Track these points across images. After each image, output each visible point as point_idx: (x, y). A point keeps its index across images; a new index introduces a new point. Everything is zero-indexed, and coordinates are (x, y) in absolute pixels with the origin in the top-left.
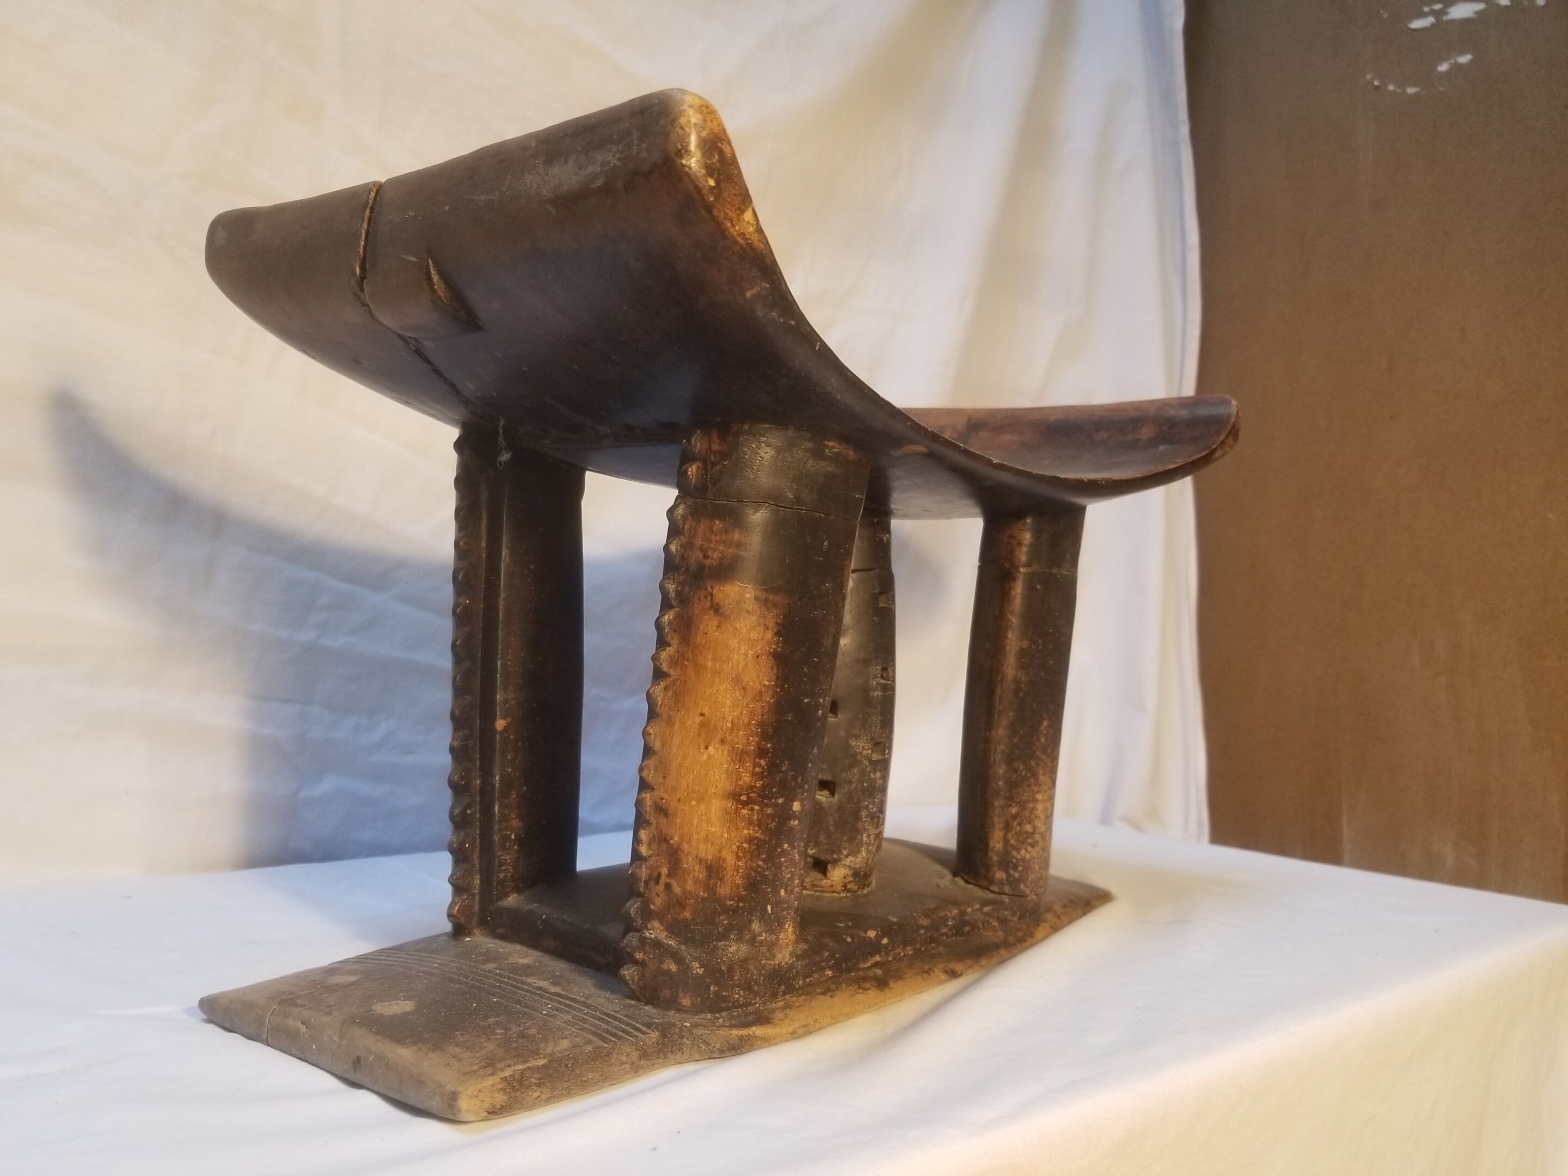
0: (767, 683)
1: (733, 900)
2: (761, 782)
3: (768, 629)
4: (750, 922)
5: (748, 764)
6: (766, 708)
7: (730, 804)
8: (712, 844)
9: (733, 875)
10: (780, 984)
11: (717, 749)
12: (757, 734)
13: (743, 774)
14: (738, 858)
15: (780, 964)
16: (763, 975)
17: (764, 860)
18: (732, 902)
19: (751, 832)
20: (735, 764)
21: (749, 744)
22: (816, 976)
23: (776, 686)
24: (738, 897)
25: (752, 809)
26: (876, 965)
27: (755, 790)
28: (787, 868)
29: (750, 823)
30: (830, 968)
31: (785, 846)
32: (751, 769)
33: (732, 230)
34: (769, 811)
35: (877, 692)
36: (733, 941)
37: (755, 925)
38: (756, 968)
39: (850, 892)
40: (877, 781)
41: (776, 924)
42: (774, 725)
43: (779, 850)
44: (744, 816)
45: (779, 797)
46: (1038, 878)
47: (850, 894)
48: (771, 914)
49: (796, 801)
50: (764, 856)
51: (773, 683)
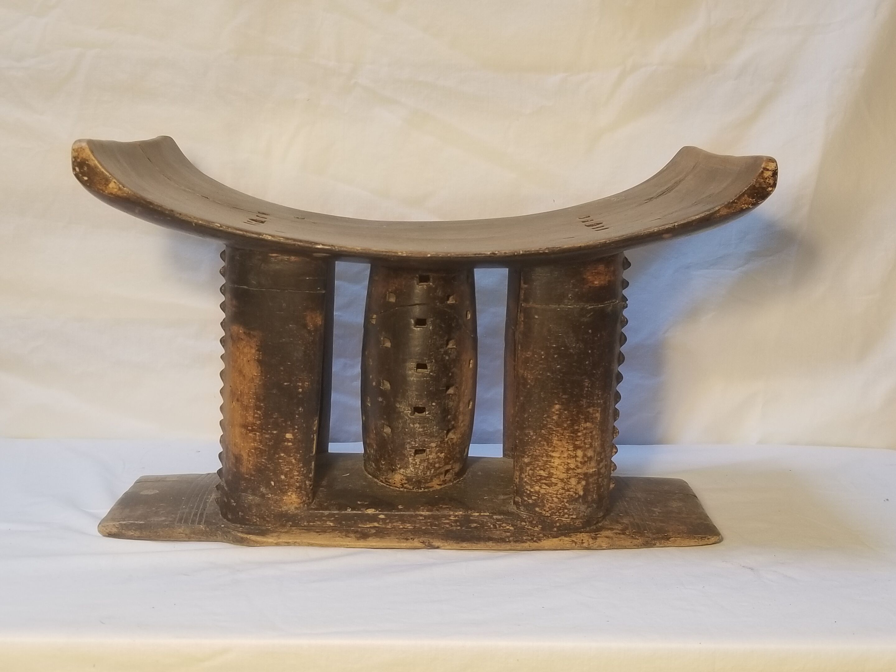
0: (256, 374)
1: (248, 475)
2: (260, 422)
3: (252, 348)
4: (259, 487)
5: (250, 412)
6: (257, 386)
7: (243, 430)
8: (237, 447)
9: (247, 463)
10: (288, 521)
11: (235, 403)
12: (254, 398)
13: (249, 417)
14: (249, 456)
15: (287, 511)
16: (273, 514)
17: (265, 459)
18: (247, 476)
19: (256, 445)
20: (244, 412)
21: (249, 402)
22: (319, 523)
23: (262, 376)
24: (251, 474)
25: (255, 434)
26: (375, 527)
27: (256, 425)
28: (285, 465)
29: (255, 440)
30: (331, 521)
31: (282, 455)
32: (252, 415)
33: (104, 193)
34: (267, 436)
35: (413, 378)
36: (250, 494)
37: (263, 489)
38: (267, 510)
39: (407, 489)
40: (417, 429)
41: (279, 491)
42: (264, 395)
43: (277, 456)
44: (251, 436)
45: (274, 430)
46: (561, 507)
47: (408, 490)
48: (274, 486)
49: (288, 433)
50: (266, 458)
51: (259, 374)
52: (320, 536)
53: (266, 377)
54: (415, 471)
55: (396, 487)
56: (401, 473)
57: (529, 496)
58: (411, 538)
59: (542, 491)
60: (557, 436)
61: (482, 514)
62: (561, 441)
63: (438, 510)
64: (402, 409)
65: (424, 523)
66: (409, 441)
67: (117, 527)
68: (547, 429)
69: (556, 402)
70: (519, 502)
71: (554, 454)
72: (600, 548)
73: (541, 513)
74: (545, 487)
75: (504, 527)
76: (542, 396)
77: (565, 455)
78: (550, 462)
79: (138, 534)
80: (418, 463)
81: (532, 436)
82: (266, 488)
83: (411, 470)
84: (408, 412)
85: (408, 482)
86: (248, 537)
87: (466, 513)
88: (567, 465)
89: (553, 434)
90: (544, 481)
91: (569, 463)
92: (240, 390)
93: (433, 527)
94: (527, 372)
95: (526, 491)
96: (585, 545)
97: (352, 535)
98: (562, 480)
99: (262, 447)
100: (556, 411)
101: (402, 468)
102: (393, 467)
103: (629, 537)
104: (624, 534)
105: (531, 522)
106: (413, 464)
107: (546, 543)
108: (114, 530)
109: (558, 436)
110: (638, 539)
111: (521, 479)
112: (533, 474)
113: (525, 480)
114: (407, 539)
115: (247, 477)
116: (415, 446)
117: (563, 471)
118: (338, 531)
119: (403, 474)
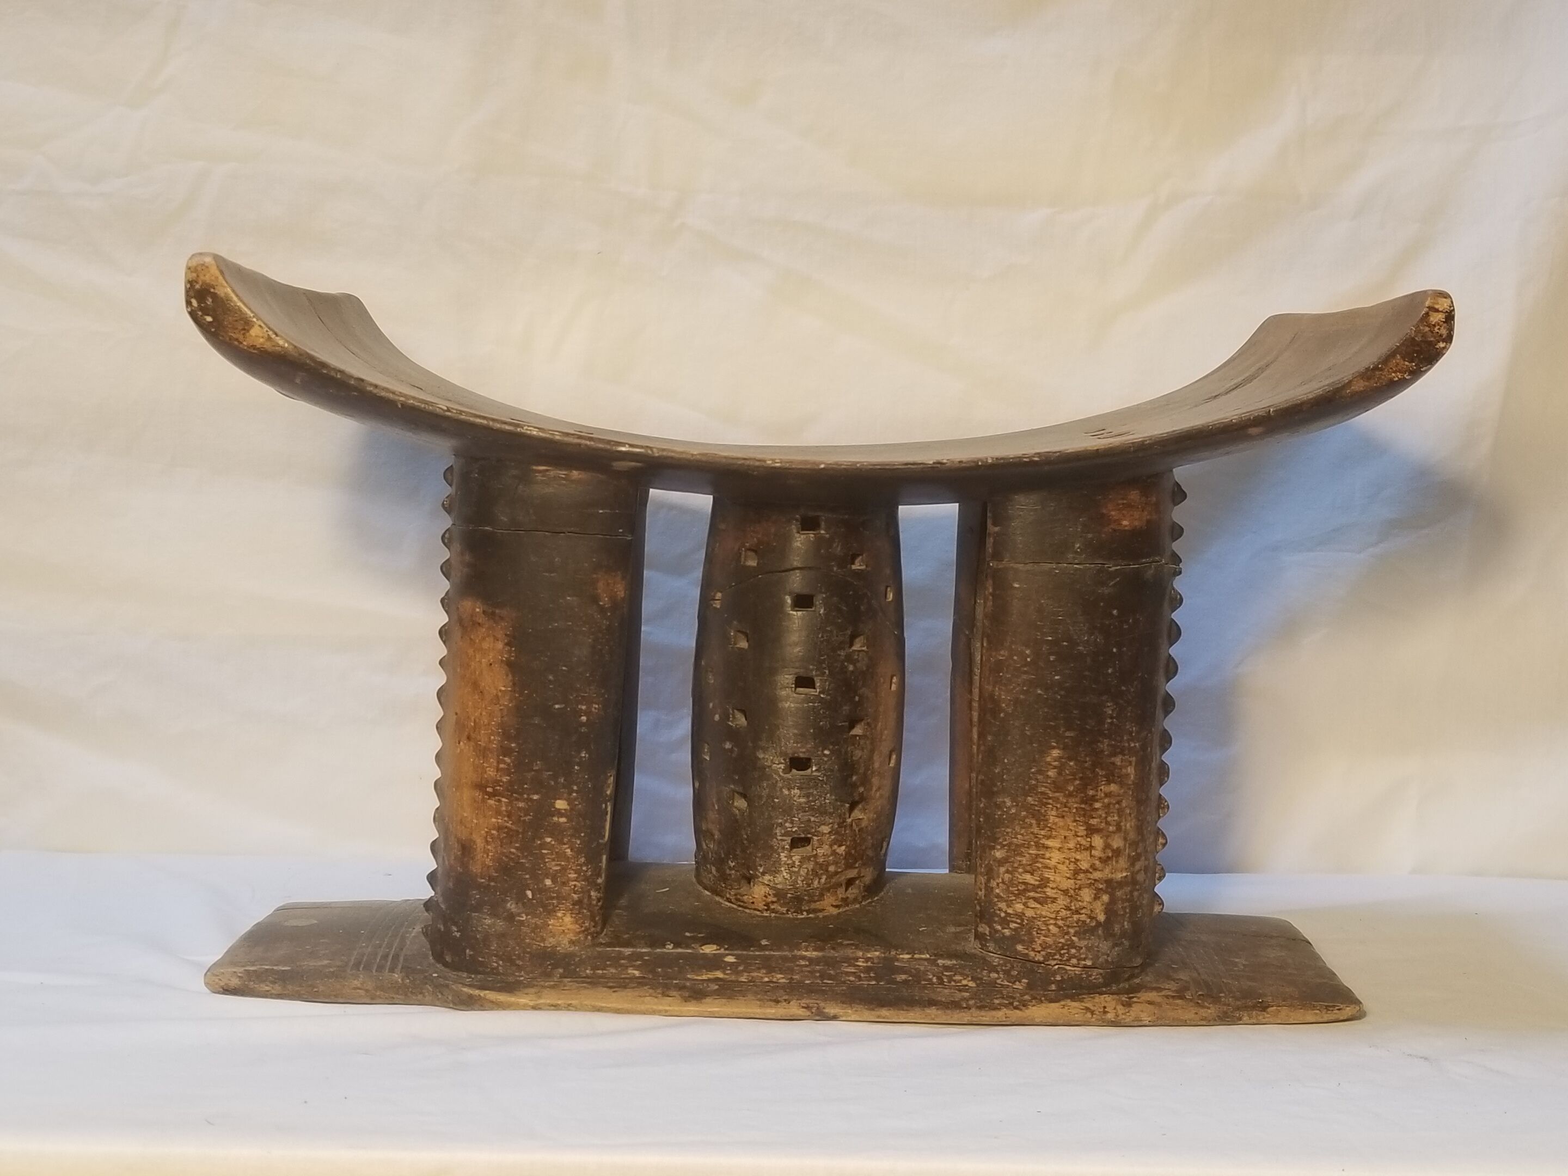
0: (503, 689)
1: (484, 878)
2: (508, 778)
3: (498, 640)
4: (505, 901)
5: (492, 760)
6: (505, 710)
7: (478, 794)
8: (465, 827)
9: (483, 857)
10: (555, 966)
11: (465, 744)
12: (499, 734)
13: (488, 769)
14: (487, 842)
15: (554, 947)
16: (528, 953)
17: (517, 848)
18: (483, 880)
19: (500, 821)
20: (479, 760)
21: (490, 741)
22: (613, 971)
23: (514, 691)
24: (489, 877)
25: (499, 801)
26: (717, 979)
27: (501, 784)
28: (553, 860)
29: (498, 813)
30: (636, 968)
31: (548, 840)
32: (495, 764)
33: (241, 346)
34: (521, 805)
35: (789, 703)
36: (488, 915)
37: (511, 906)
38: (518, 945)
39: (776, 913)
40: (795, 799)
41: (541, 909)
42: (516, 726)
43: (539, 842)
44: (491, 806)
45: (534, 794)
46: (1064, 945)
47: (777, 915)
48: (533, 899)
49: (559, 799)
50: (517, 845)
51: (509, 689)
52: (614, 994)
53: (521, 694)
54: (791, 878)
55: (755, 909)
56: (766, 882)
57: (1005, 922)
58: (785, 1000)
59: (1029, 913)
60: (1055, 808)
61: (916, 956)
62: (1063, 817)
63: (834, 949)
64: (769, 761)
65: (809, 972)
66: (780, 821)
67: (239, 977)
68: (1036, 794)
69: (1054, 744)
70: (985, 934)
71: (1049, 843)
72: (1138, 1023)
73: (1027, 954)
74: (1033, 906)
75: (958, 982)
76: (1028, 733)
77: (1071, 845)
78: (1044, 858)
79: (278, 988)
80: (797, 863)
81: (1009, 808)
82: (517, 904)
83: (784, 876)
84: (778, 766)
85: (779, 900)
86: (482, 995)
87: (887, 954)
88: (1075, 863)
89: (1050, 804)
90: (1032, 894)
91: (1078, 860)
92: (473, 719)
93: (825, 981)
94: (999, 689)
95: (998, 912)
96: (1110, 1016)
97: (674, 993)
98: (1065, 892)
99: (512, 824)
100: (1055, 761)
101: (767, 873)
102: (751, 872)
103: (1191, 1004)
104: (1182, 997)
105: (1007, 973)
106: (788, 865)
107: (1037, 1011)
108: (235, 982)
109: (1057, 807)
110: (1209, 1008)
111: (989, 890)
112: (1011, 880)
113: (997, 891)
114: (777, 1002)
115: (482, 883)
116: (792, 831)
117: (1068, 875)
118: (647, 987)
119: (769, 885)
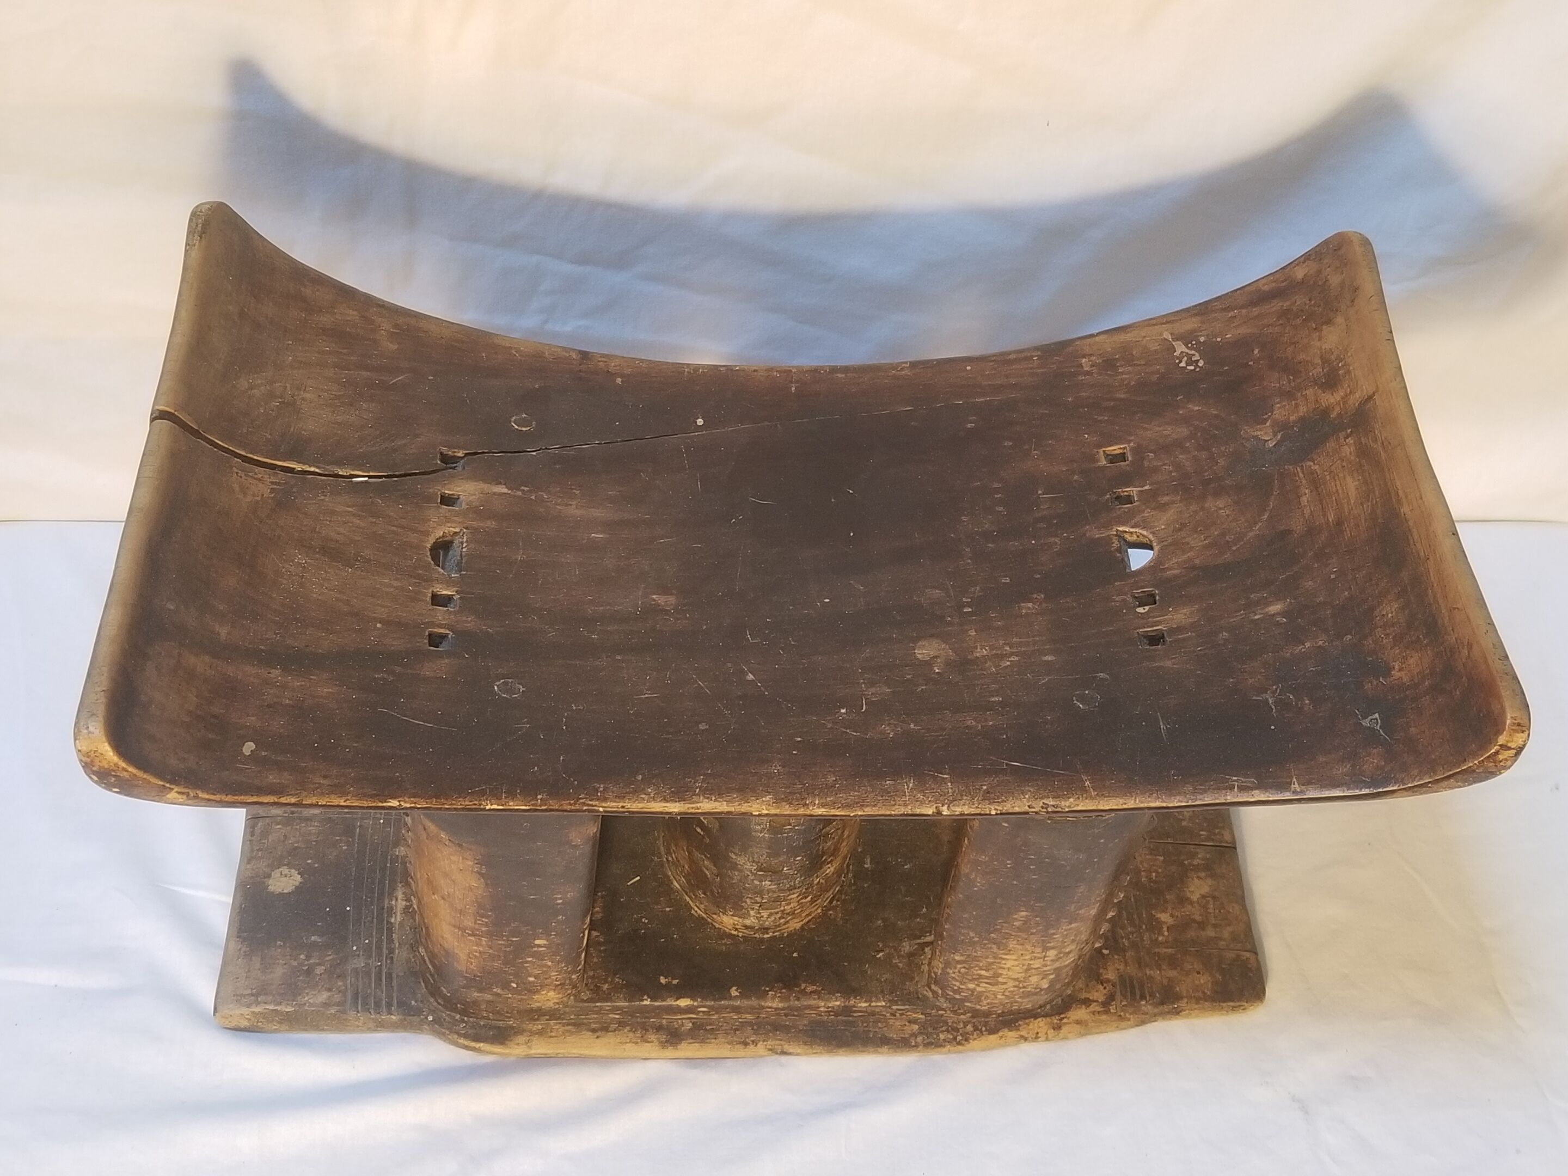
2: (487, 928)
3: (467, 859)
4: (491, 987)
6: (480, 895)
9: (467, 964)
12: (474, 906)
13: (466, 921)
14: (469, 958)
16: (516, 1010)
19: (481, 948)
21: (466, 908)
22: (595, 1016)
23: (487, 887)
24: (475, 975)
25: (480, 938)
26: (691, 1018)
27: (480, 930)
28: (535, 968)
29: (479, 945)
30: (617, 1014)
31: (529, 959)
32: (472, 920)
34: (501, 942)
37: (497, 990)
41: (526, 992)
42: (493, 906)
43: (520, 961)
45: (513, 937)
46: (1008, 1002)
48: (517, 987)
49: (538, 939)
50: (499, 962)
51: (482, 886)
53: (495, 890)
54: (759, 920)
57: (957, 991)
59: (980, 989)
62: (1023, 944)
64: (741, 861)
65: (775, 1013)
67: (247, 1019)
68: (1000, 933)
69: (1023, 909)
73: (973, 1007)
74: (985, 986)
75: (909, 1016)
76: (1000, 902)
77: (1027, 957)
78: (999, 964)
81: (973, 937)
82: (503, 990)
87: (847, 1003)
88: (1028, 965)
89: (1011, 938)
90: (985, 980)
91: (1031, 964)
93: (789, 1017)
95: (952, 985)
97: (653, 1037)
98: (1016, 979)
101: (736, 915)
102: (722, 910)
103: (1114, 1018)
104: (1107, 1012)
105: (954, 1011)
107: (976, 1044)
108: (245, 1023)
109: (1018, 940)
111: (945, 973)
112: (967, 972)
113: (953, 975)
114: (745, 1044)
115: (469, 976)
117: (1020, 971)
118: (628, 1028)
119: (737, 921)
